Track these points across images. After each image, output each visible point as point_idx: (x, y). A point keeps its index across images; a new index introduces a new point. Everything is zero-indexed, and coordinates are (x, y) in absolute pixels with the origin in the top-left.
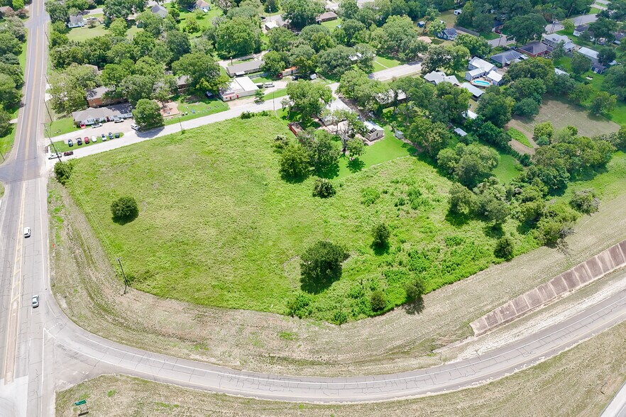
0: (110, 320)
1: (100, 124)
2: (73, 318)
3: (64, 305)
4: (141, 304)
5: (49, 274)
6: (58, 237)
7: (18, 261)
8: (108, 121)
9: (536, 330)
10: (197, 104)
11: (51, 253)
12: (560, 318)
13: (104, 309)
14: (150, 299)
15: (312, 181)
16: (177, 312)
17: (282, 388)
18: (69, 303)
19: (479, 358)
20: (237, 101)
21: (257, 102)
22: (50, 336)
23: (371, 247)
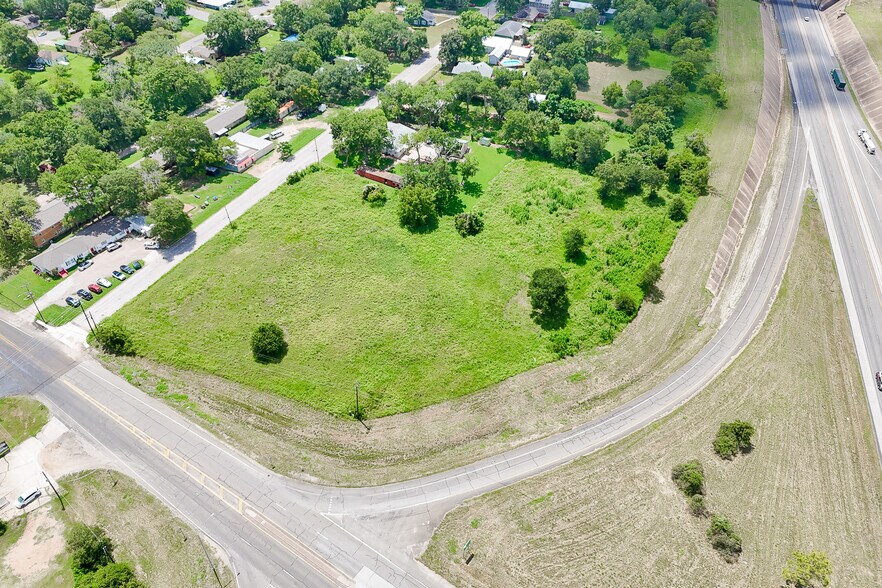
0: (384, 464)
1: (90, 261)
2: (341, 484)
3: (314, 479)
4: (400, 430)
5: (251, 461)
6: (205, 417)
7: (187, 469)
8: (96, 253)
9: (750, 269)
10: (203, 188)
11: (220, 437)
12: (757, 251)
13: (363, 459)
14: (406, 419)
15: (445, 222)
16: (448, 416)
17: (623, 422)
18: (314, 474)
19: (736, 312)
20: (255, 167)
21: (283, 159)
22: (339, 516)
23: (568, 260)
